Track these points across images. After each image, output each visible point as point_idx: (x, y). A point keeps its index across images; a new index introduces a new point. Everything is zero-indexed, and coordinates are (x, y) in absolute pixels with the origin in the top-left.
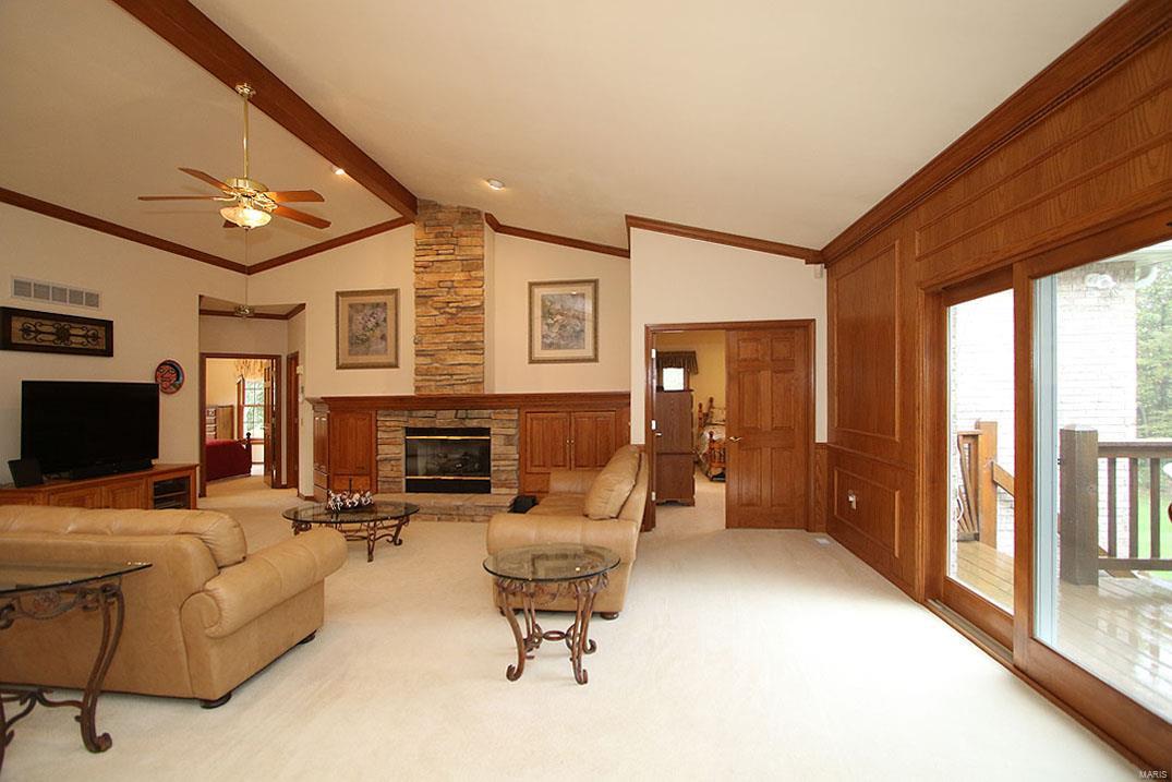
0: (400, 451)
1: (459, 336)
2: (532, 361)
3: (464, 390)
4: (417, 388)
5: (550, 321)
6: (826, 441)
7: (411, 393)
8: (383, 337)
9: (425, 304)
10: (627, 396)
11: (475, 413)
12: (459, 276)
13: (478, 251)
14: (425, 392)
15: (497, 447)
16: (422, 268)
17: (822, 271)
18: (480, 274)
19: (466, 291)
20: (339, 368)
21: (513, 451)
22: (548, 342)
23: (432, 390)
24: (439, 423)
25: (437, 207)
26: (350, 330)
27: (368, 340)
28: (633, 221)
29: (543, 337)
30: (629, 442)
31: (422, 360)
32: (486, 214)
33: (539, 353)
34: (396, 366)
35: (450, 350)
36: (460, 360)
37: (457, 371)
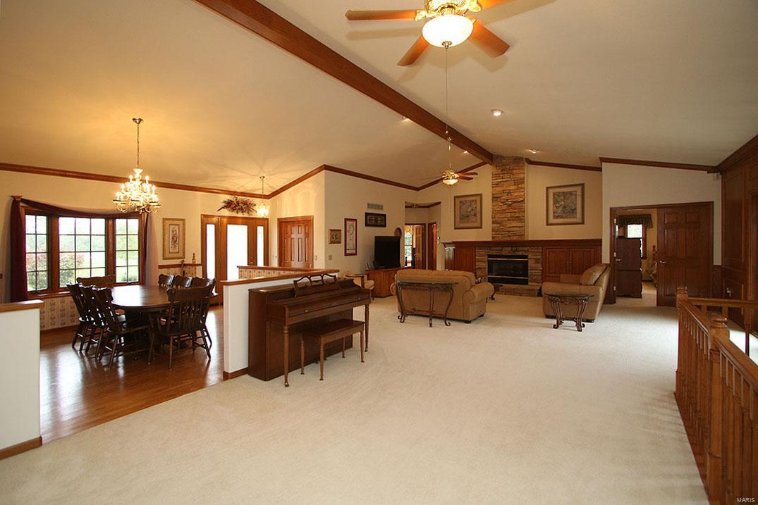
0: (485, 265)
1: (513, 214)
2: (548, 224)
3: (515, 238)
4: (493, 238)
5: (557, 205)
6: (720, 264)
7: (490, 239)
8: (475, 215)
9: (497, 201)
10: (600, 241)
11: (521, 248)
12: (513, 188)
13: (522, 176)
14: (497, 239)
15: (531, 264)
16: (495, 185)
17: (717, 177)
18: (523, 186)
19: (516, 194)
20: (455, 229)
21: (539, 266)
22: (557, 215)
23: (500, 238)
24: (503, 253)
25: (502, 157)
26: (460, 212)
27: (468, 216)
28: (603, 160)
29: (554, 213)
30: (601, 262)
31: (495, 225)
32: (526, 159)
33: (552, 220)
34: (481, 228)
35: (509, 220)
36: (513, 225)
37: (512, 229)
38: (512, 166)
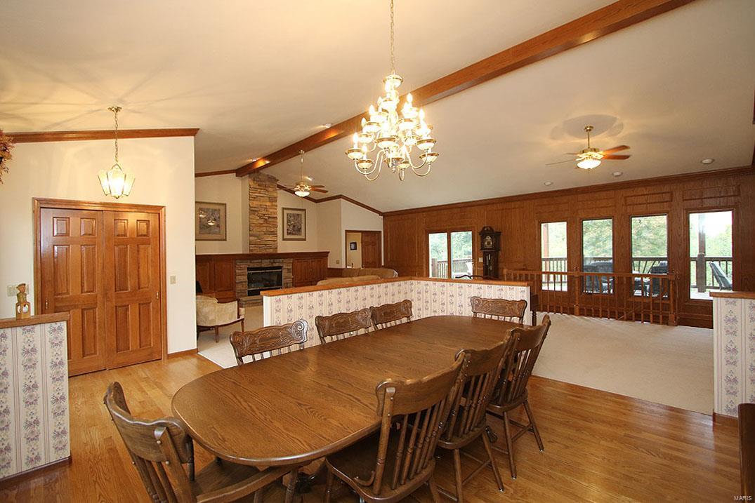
0: (245, 278)
1: (268, 229)
2: (284, 239)
4: (250, 250)
5: (289, 224)
8: (219, 226)
9: (253, 214)
10: (326, 253)
12: (268, 204)
14: (254, 252)
15: (284, 273)
16: (252, 198)
18: (276, 204)
19: (271, 210)
20: (198, 240)
21: (291, 275)
22: (289, 232)
23: (257, 251)
27: (210, 226)
29: (287, 230)
31: (252, 238)
33: (286, 236)
34: (225, 240)
35: (265, 234)
36: (269, 239)
37: (268, 243)
38: (267, 183)
